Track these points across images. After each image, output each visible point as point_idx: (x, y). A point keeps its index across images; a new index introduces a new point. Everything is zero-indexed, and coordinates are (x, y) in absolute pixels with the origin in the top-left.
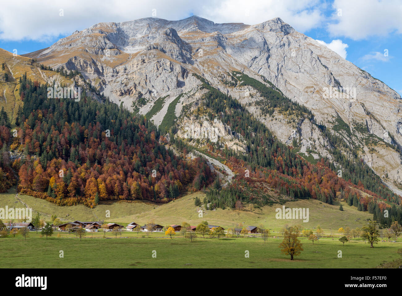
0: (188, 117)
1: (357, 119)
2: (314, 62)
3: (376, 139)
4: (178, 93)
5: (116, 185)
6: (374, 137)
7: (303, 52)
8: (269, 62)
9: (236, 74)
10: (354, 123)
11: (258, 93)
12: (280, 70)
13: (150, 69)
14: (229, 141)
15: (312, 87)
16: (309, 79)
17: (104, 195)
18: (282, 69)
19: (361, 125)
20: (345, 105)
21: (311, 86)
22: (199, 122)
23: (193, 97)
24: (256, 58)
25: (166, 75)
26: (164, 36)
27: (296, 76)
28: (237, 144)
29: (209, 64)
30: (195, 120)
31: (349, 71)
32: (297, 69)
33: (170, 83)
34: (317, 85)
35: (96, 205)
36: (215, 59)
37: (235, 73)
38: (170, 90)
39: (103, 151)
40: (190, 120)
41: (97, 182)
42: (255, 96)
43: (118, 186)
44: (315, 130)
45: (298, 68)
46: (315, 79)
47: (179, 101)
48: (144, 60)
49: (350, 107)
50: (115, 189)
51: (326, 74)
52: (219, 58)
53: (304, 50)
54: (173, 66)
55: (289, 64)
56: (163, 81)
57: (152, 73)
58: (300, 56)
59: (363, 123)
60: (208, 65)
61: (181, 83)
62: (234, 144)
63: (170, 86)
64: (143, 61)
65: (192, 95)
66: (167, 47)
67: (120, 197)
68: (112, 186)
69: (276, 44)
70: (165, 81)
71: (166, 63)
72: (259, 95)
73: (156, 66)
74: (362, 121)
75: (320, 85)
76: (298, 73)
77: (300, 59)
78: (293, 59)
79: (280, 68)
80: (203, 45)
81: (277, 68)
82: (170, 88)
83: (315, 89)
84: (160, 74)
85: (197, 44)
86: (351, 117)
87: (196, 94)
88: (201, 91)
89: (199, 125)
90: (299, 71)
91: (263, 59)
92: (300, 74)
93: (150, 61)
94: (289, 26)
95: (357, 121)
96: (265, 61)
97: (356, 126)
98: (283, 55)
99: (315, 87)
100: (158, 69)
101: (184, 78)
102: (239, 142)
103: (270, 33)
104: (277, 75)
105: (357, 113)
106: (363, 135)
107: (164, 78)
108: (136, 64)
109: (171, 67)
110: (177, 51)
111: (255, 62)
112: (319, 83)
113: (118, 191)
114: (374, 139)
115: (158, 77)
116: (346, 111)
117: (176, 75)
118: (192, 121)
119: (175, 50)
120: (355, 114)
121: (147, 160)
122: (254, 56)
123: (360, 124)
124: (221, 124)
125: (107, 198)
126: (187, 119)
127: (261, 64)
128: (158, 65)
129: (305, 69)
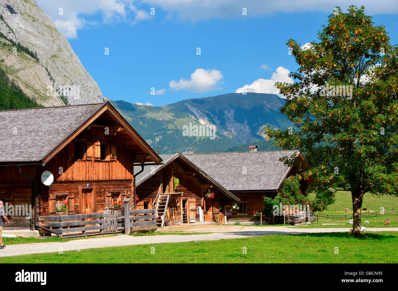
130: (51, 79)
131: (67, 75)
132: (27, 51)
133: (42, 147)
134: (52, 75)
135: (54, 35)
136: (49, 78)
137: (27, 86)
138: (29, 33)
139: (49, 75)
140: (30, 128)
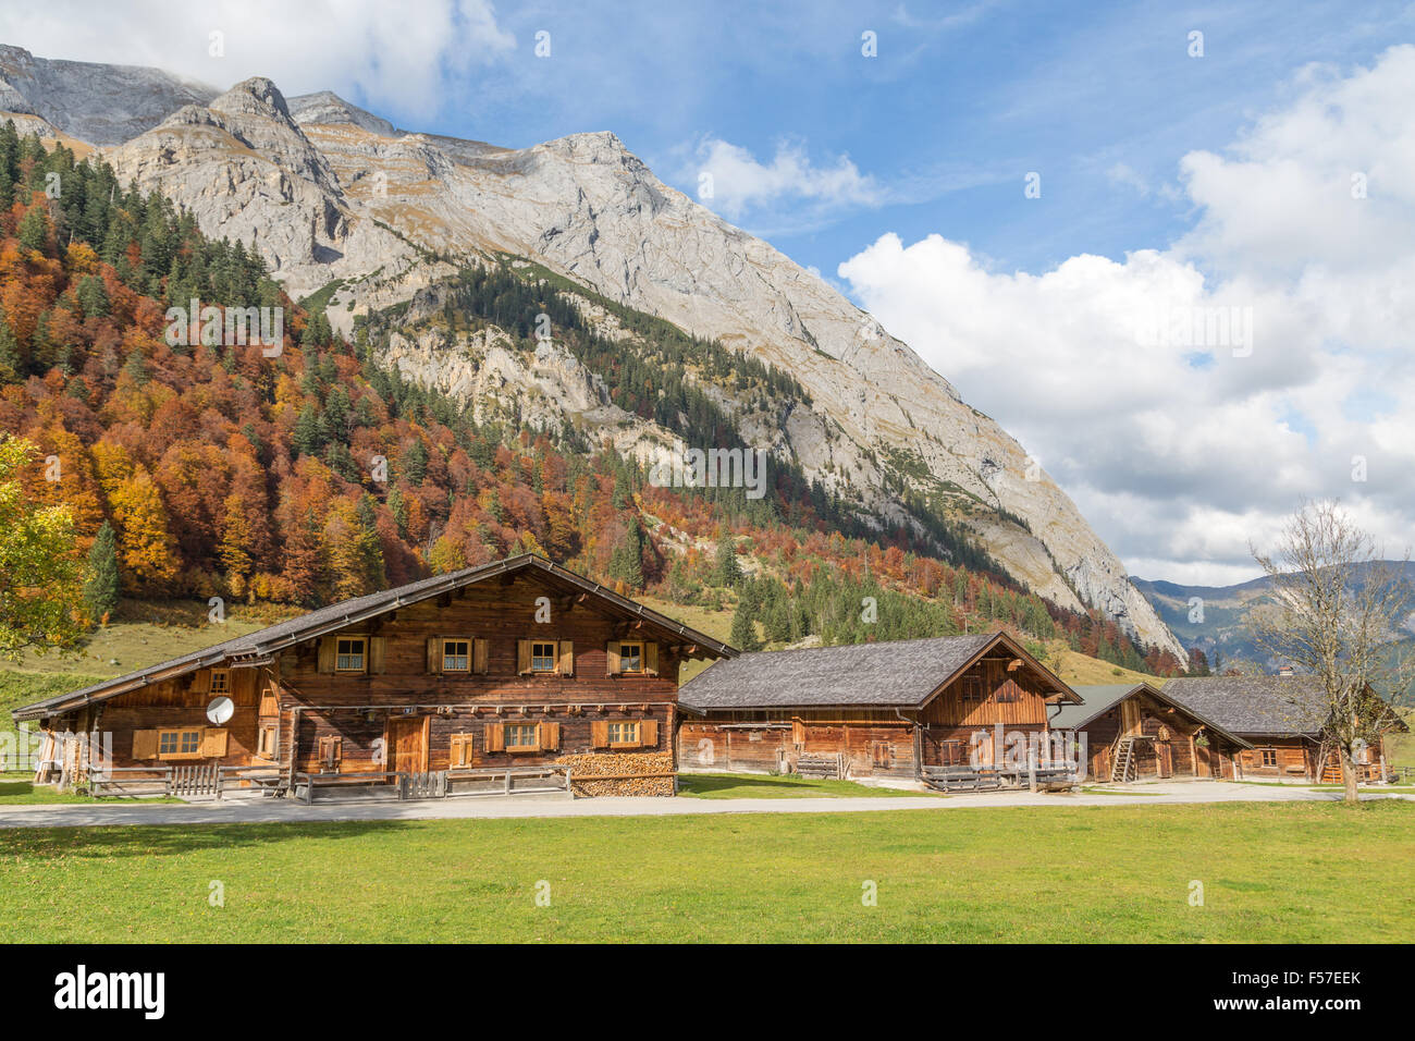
0: (409, 338)
1: (890, 438)
2: (737, 267)
3: (964, 496)
4: (316, 281)
5: (233, 501)
6: (956, 490)
7: (701, 234)
8: (598, 250)
9: (510, 262)
10: (883, 448)
11: (610, 317)
12: (631, 277)
13: (201, 184)
14: (616, 428)
15: (742, 336)
16: (727, 313)
17: (151, 553)
18: (638, 277)
19: (906, 456)
20: (847, 394)
21: (738, 332)
22: (467, 354)
23: (396, 286)
24: (554, 232)
25: (270, 212)
26: (244, 97)
27: (683, 302)
28: (654, 440)
29: (410, 217)
30: (439, 348)
31: (830, 307)
32: (686, 281)
33: (286, 241)
34: (755, 332)
35: (94, 629)
36: (429, 209)
37: (505, 258)
38: (283, 267)
39: (91, 321)
40: (418, 347)
41: (94, 460)
42: (603, 325)
43: (245, 506)
44: (837, 439)
45: (690, 280)
46: (747, 315)
47: (331, 300)
48: (173, 153)
49: (864, 401)
50: (224, 528)
51: (777, 304)
52: (443, 208)
53: (703, 229)
54: (290, 187)
55: (660, 265)
56: (256, 230)
57: (209, 200)
58: (694, 245)
59: (909, 450)
60: (408, 220)
61: (325, 253)
62: (643, 437)
63: (285, 251)
64: (169, 155)
65: (393, 279)
66: (256, 133)
67: (263, 583)
68: (202, 506)
69: (615, 200)
70: (261, 232)
71: (262, 174)
72: (616, 323)
73: (225, 175)
74: (905, 446)
75: (764, 332)
76: (688, 292)
77: (693, 254)
78: (672, 253)
79: (632, 272)
80: (379, 166)
81: (623, 272)
82: (282, 259)
83: (749, 342)
84: (243, 206)
85: (355, 159)
86: (871, 431)
87: (410, 278)
88: (427, 267)
89: (469, 365)
90: (691, 288)
91: (578, 240)
92: (696, 298)
93: (199, 157)
94: (642, 164)
95: (891, 443)
96: (586, 246)
97: (890, 457)
98: (637, 236)
99: (748, 336)
100: (232, 186)
101: (332, 237)
102: (659, 432)
103: (593, 166)
104: (626, 292)
105: (886, 422)
106: (921, 483)
107: (257, 222)
108: (136, 161)
109: (285, 190)
110: (298, 151)
111: (553, 245)
112: (758, 327)
113: (245, 542)
114: (956, 497)
115: (231, 214)
116: (852, 413)
117: (310, 216)
118: (427, 352)
119: (290, 146)
120: (881, 425)
121: (350, 417)
122: (550, 228)
123: (902, 451)
124: (572, 360)
125: (172, 584)
126: (403, 341)
127: (572, 251)
128: (233, 171)
129: (713, 284)
130: (1050, 555)
131: (1073, 549)
132: (1014, 519)
133: (923, 687)
134: (1050, 550)
135: (1051, 494)
136: (1046, 554)
137: (1017, 567)
138: (1017, 494)
139: (1046, 550)
140: (914, 664)
